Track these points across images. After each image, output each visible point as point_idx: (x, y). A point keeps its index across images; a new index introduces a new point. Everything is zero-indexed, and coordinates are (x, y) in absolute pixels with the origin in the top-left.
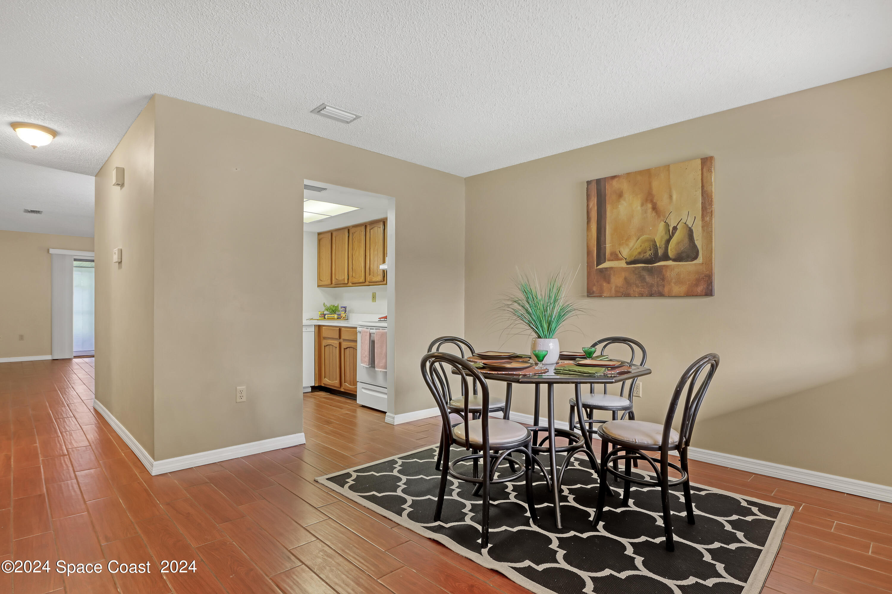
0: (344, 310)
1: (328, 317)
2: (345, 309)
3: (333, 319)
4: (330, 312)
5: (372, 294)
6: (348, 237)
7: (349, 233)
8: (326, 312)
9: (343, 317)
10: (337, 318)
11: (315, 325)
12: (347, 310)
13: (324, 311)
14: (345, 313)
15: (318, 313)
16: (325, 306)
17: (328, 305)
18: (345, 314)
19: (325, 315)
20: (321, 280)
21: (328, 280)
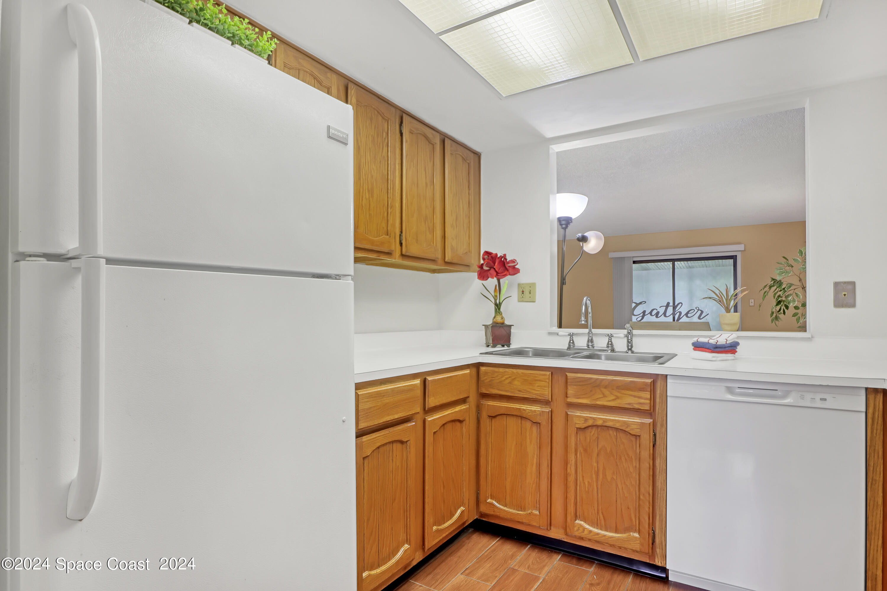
11: (865, 388)
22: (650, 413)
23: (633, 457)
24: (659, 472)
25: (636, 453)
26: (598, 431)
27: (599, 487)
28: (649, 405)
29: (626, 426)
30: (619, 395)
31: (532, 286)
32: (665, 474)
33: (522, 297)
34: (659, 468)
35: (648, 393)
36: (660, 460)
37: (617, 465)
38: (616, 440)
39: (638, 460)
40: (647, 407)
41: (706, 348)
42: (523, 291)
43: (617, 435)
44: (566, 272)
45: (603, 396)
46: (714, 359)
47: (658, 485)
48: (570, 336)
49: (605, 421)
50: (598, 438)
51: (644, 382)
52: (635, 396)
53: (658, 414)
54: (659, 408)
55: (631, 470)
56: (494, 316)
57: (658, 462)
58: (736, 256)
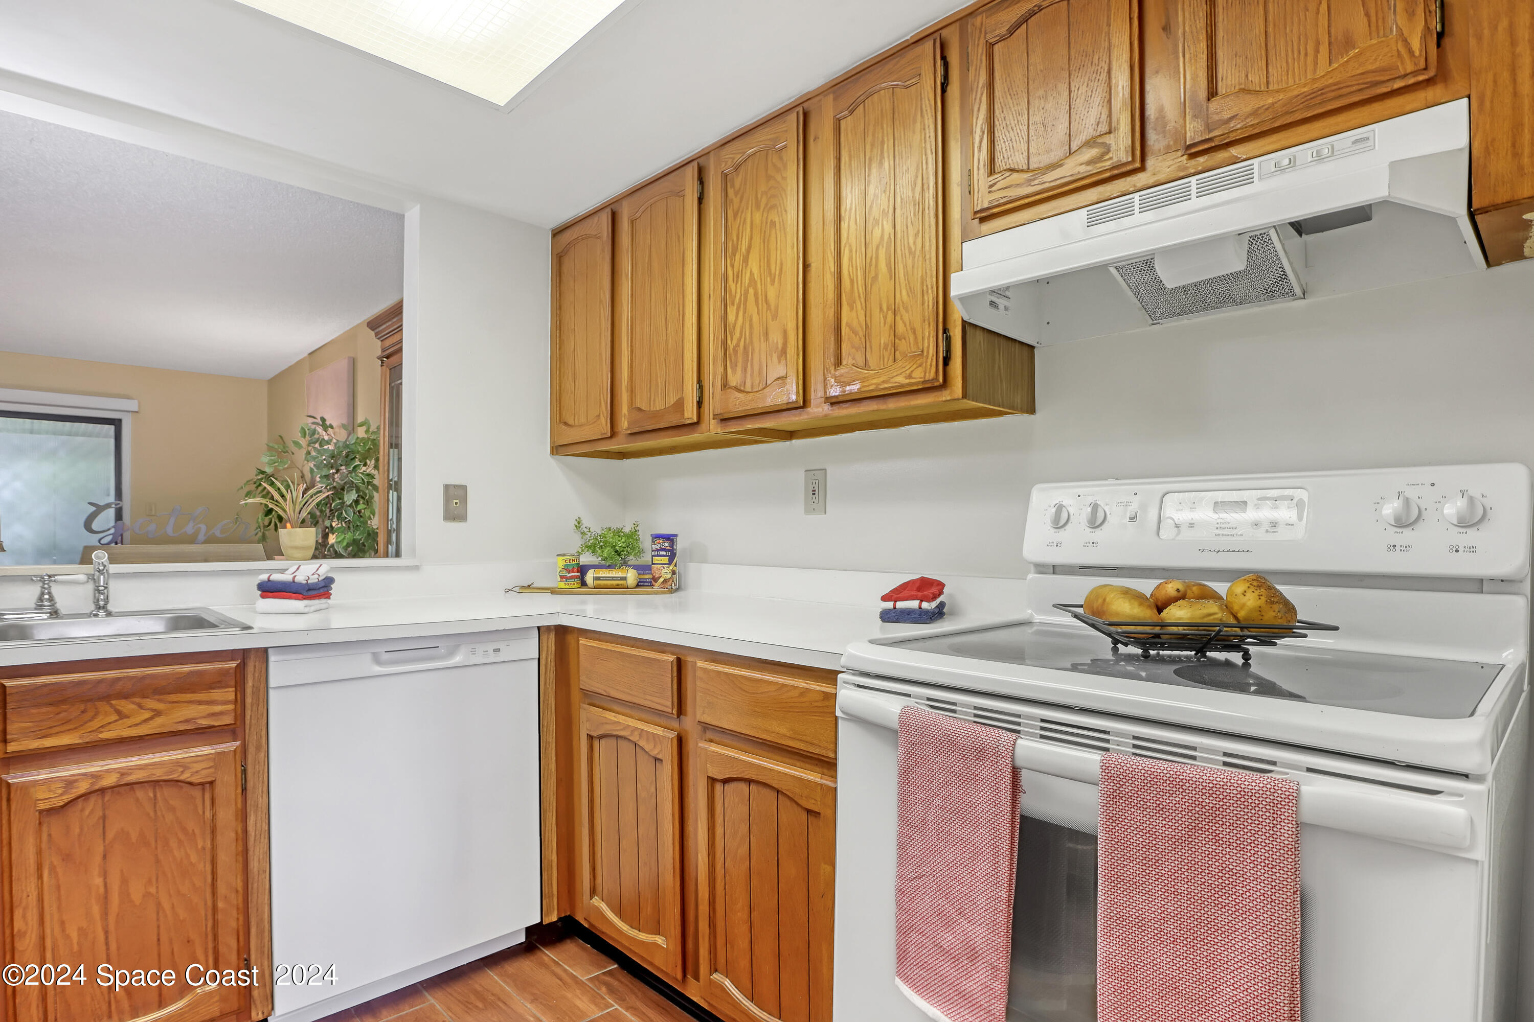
0: (664, 550)
1: (597, 579)
2: (672, 545)
3: (618, 587)
4: (605, 559)
5: (802, 475)
6: (701, 200)
7: (701, 181)
8: (586, 559)
9: (661, 580)
10: (635, 583)
11: (539, 628)
12: (680, 545)
13: (579, 554)
14: (670, 564)
15: (556, 563)
16: (583, 533)
17: (597, 529)
18: (671, 567)
19: (583, 570)
20: (566, 424)
21: (599, 416)
22: (233, 731)
23: (197, 831)
24: (255, 840)
25: (204, 821)
26: (103, 801)
27: (112, 927)
28: (233, 714)
29: (181, 769)
30: (160, 706)
32: (267, 840)
34: (253, 834)
35: (231, 689)
36: (256, 816)
37: (158, 861)
38: (155, 806)
39: (208, 832)
40: (228, 720)
41: (290, 592)
43: (155, 796)
45: (117, 718)
46: (306, 610)
47: (252, 867)
49: (123, 773)
50: (104, 818)
51: (220, 669)
52: (200, 703)
53: (250, 728)
54: (251, 716)
55: (194, 858)
57: (251, 822)
58: (121, 420)
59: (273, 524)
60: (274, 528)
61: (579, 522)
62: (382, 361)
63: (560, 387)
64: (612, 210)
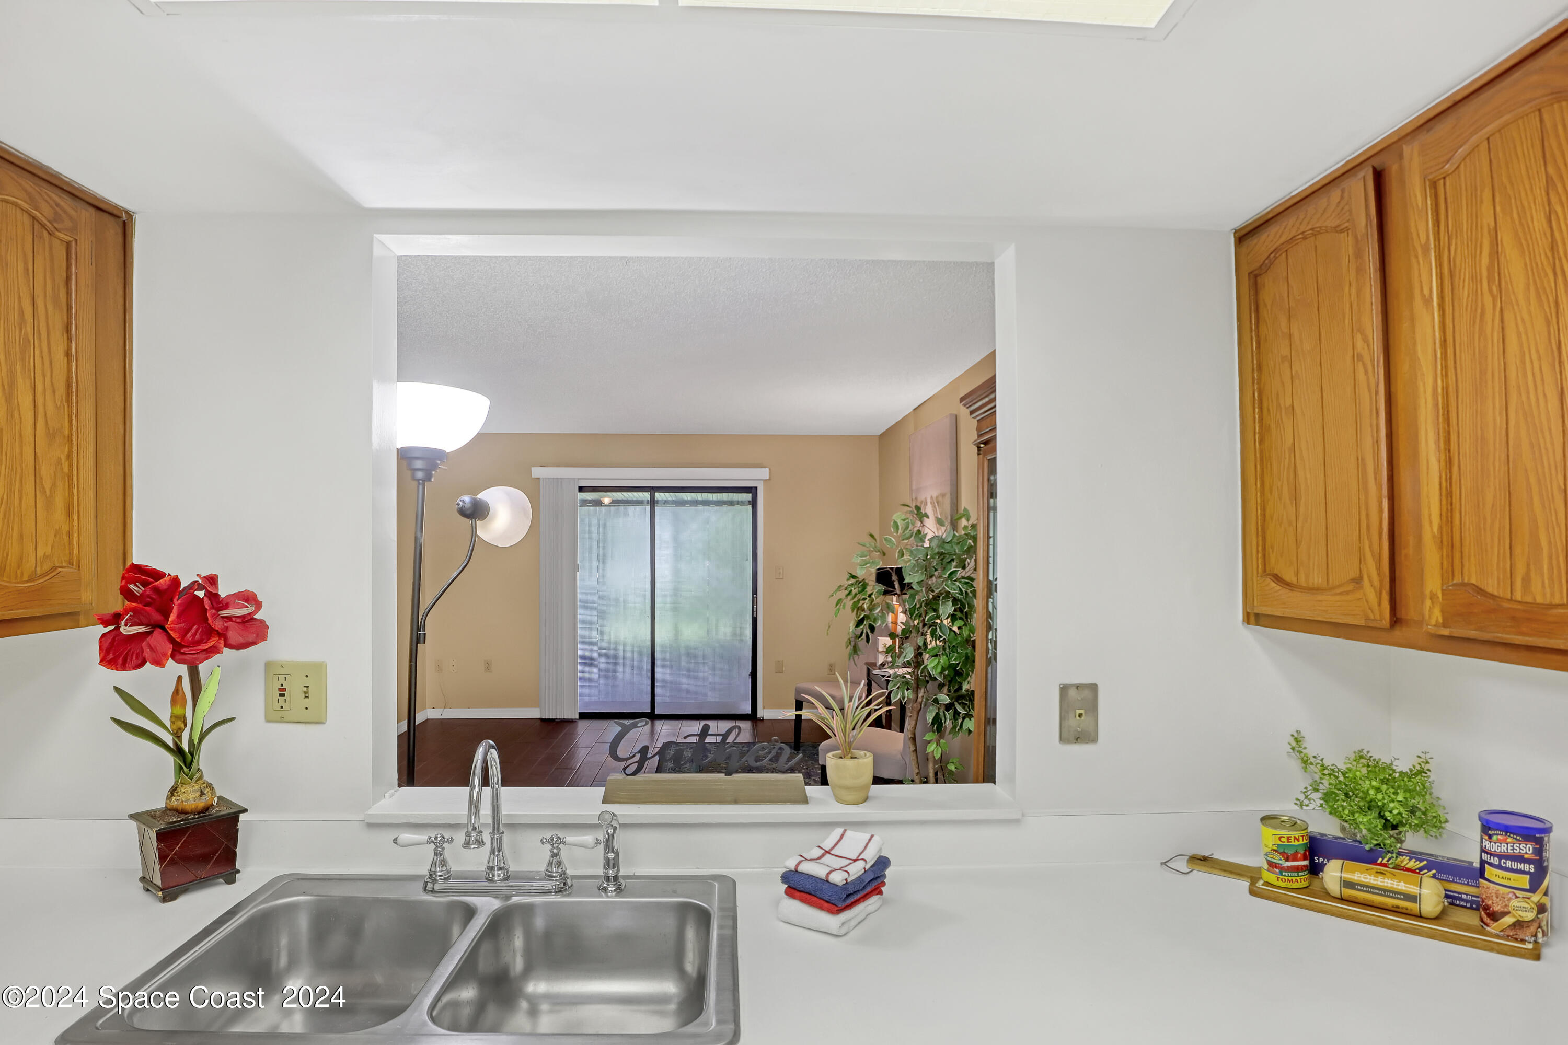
0: (1515, 856)
3: (1399, 911)
12: (1558, 855)
14: (1531, 892)
15: (1260, 833)
16: (1307, 764)
17: (1334, 755)
18: (1535, 901)
31: (316, 670)
33: (279, 708)
41: (822, 900)
42: (284, 690)
44: (426, 600)
48: (432, 846)
56: (171, 783)
58: (756, 488)
59: (864, 635)
60: (865, 639)
61: (1298, 739)
62: (979, 448)
63: (1264, 509)
64: (1374, 169)
